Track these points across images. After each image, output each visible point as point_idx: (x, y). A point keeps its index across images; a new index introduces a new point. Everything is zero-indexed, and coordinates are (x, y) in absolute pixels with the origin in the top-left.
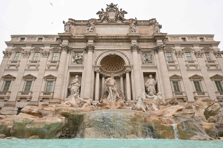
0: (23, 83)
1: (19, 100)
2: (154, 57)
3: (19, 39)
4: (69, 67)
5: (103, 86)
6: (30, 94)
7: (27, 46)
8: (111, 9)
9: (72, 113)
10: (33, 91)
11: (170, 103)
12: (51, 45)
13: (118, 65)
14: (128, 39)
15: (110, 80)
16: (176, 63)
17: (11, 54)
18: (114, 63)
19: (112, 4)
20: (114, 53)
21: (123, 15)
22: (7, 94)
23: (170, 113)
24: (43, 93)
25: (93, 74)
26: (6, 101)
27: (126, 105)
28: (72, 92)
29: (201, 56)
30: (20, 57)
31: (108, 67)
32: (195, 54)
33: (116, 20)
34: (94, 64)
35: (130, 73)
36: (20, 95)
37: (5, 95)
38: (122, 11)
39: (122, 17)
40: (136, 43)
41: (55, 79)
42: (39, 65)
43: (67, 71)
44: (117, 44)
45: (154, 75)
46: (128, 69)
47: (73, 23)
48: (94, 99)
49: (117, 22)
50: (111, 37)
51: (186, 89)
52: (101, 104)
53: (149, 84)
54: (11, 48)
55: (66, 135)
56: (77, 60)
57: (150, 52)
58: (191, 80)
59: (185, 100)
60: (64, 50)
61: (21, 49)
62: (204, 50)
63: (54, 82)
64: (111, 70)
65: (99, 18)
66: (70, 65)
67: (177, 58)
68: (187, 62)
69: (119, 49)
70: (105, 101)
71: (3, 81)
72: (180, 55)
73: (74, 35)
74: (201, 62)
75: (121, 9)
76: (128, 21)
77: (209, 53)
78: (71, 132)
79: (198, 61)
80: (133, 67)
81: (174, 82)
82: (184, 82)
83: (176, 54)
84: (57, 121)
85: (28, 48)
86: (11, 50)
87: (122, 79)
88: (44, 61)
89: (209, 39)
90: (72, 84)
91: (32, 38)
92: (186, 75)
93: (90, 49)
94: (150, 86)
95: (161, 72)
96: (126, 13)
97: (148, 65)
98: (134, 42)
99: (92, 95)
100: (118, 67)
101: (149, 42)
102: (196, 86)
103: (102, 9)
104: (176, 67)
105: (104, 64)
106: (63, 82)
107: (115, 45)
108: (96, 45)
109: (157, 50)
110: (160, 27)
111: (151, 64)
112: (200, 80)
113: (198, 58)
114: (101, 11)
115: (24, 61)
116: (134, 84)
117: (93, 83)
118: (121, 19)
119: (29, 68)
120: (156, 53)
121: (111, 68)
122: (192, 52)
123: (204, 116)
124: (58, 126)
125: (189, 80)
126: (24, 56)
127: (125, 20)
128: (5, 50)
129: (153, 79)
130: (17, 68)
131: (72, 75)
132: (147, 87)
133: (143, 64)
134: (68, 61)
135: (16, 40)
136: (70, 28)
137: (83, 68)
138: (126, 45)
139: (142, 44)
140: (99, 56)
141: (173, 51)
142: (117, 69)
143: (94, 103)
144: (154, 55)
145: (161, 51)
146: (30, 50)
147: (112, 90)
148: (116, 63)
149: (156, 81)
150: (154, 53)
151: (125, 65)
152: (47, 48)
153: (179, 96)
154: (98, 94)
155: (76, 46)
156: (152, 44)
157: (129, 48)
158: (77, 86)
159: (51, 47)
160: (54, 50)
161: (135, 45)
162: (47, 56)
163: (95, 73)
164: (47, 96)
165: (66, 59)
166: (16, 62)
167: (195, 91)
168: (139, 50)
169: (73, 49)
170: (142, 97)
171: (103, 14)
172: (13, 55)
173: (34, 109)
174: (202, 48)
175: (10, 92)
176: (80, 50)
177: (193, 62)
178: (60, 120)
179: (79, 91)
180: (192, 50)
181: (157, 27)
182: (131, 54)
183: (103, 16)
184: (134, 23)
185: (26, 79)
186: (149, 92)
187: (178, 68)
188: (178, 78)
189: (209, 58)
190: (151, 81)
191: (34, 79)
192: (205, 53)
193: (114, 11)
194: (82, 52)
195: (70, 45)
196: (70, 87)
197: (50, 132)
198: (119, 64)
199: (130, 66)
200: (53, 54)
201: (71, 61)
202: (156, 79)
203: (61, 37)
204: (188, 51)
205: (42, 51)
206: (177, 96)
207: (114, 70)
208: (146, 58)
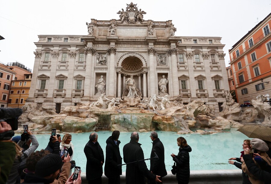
0: (57, 82)
1: (55, 96)
2: (168, 59)
3: (47, 39)
4: (95, 69)
5: (124, 85)
6: (64, 91)
7: (55, 47)
8: (131, 9)
9: (102, 114)
10: (66, 89)
11: (176, 100)
12: (77, 46)
13: (136, 65)
14: (146, 42)
15: (129, 80)
16: (186, 64)
17: (41, 54)
18: (133, 64)
19: (132, 3)
20: (134, 55)
21: (143, 16)
22: (45, 92)
23: (171, 112)
24: (74, 91)
25: (116, 75)
26: (45, 97)
27: (142, 102)
28: (99, 90)
29: (207, 58)
30: (50, 58)
31: (128, 67)
32: (203, 56)
33: (136, 21)
34: (116, 65)
35: (147, 73)
36: (56, 92)
37: (43, 93)
38: (141, 11)
39: (141, 18)
40: (153, 46)
41: (83, 78)
42: (68, 66)
43: (93, 72)
44: (136, 46)
45: (166, 75)
46: (145, 70)
47: (95, 23)
48: (117, 97)
49: (137, 22)
50: (131, 39)
51: (191, 87)
52: (123, 101)
53: (162, 83)
54: (40, 48)
55: (98, 128)
56: (101, 62)
57: (164, 54)
58: (196, 80)
59: (189, 96)
60: (89, 53)
61: (49, 50)
62: (211, 52)
63: (83, 81)
64: (131, 69)
65: (120, 19)
66: (95, 66)
67: (187, 59)
68: (195, 63)
69: (138, 51)
70: (125, 99)
71: (39, 80)
72: (190, 57)
73: (97, 36)
74: (207, 63)
75: (140, 10)
76: (147, 22)
77: (214, 55)
78: (102, 126)
79: (204, 63)
80: (149, 69)
81: (182, 81)
82: (190, 81)
83: (187, 55)
84: (93, 121)
85: (56, 49)
86: (41, 51)
87: (140, 78)
88: (72, 62)
89: (217, 41)
90: (98, 84)
91: (58, 38)
92: (192, 75)
93: (112, 51)
94: (163, 85)
95: (172, 73)
96: (145, 13)
97: (162, 66)
98: (151, 45)
99: (115, 93)
100: (137, 67)
101: (164, 44)
102: (199, 85)
103: (123, 10)
104: (186, 68)
105: (125, 64)
106: (91, 81)
107: (134, 48)
108: (118, 47)
109: (170, 52)
110: (175, 30)
111: (165, 65)
112: (203, 80)
113: (204, 60)
114: (122, 11)
115: (54, 62)
116: (150, 83)
117: (116, 83)
118: (140, 20)
119: (59, 68)
120: (170, 55)
121: (131, 67)
122: (201, 54)
123: (193, 114)
124: (94, 124)
125: (194, 80)
126: (54, 57)
127: (144, 21)
128: (35, 51)
129: (166, 79)
130: (49, 68)
131: (98, 75)
132: (160, 86)
133: (158, 65)
134: (93, 62)
135: (43, 40)
136: (93, 30)
137: (106, 69)
138: (144, 47)
139: (158, 46)
140: (121, 58)
141: (184, 53)
142: (136, 69)
143: (117, 100)
144: (168, 57)
145: (174, 54)
146: (58, 51)
147: (131, 89)
148: (135, 63)
149: (168, 81)
150: (168, 55)
151: (142, 67)
152: (73, 49)
153: (185, 93)
154: (120, 92)
155: (99, 48)
156: (167, 46)
157: (147, 51)
158: (102, 85)
159: (76, 47)
160: (79, 50)
161: (152, 48)
162: (74, 57)
163: (117, 74)
164: (78, 93)
165: (92, 61)
166: (47, 62)
167: (198, 88)
168: (155, 52)
169: (97, 50)
170: (154, 98)
171: (123, 14)
172: (43, 56)
173: (74, 109)
174: (209, 50)
175: (47, 90)
176: (104, 52)
177: (200, 63)
178: (95, 120)
179: (104, 89)
180: (201, 52)
181: (172, 30)
182: (148, 56)
183: (124, 17)
184: (152, 26)
185: (59, 79)
186: (161, 90)
187: (187, 69)
188: (186, 78)
189: (214, 59)
190: (164, 81)
191: (65, 78)
192: (211, 55)
193: (134, 11)
194: (105, 54)
195: (94, 47)
196: (96, 86)
197: (89, 127)
198: (138, 64)
199: (147, 68)
200: (80, 55)
201: (96, 63)
202: (168, 79)
203: (85, 40)
204: (197, 53)
205: (69, 52)
206: (183, 93)
207: (133, 69)
208: (161, 60)
